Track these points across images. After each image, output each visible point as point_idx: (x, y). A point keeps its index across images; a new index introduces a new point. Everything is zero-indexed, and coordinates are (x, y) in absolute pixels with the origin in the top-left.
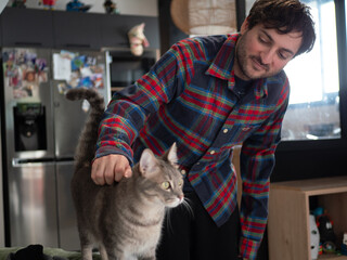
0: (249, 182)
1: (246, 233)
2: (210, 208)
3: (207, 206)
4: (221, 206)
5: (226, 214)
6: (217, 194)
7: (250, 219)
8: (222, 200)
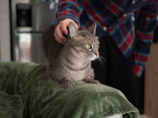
0: (141, 33)
1: (137, 61)
2: (122, 47)
3: (120, 46)
4: (127, 46)
5: (130, 51)
6: (125, 40)
7: (139, 54)
8: (128, 43)
